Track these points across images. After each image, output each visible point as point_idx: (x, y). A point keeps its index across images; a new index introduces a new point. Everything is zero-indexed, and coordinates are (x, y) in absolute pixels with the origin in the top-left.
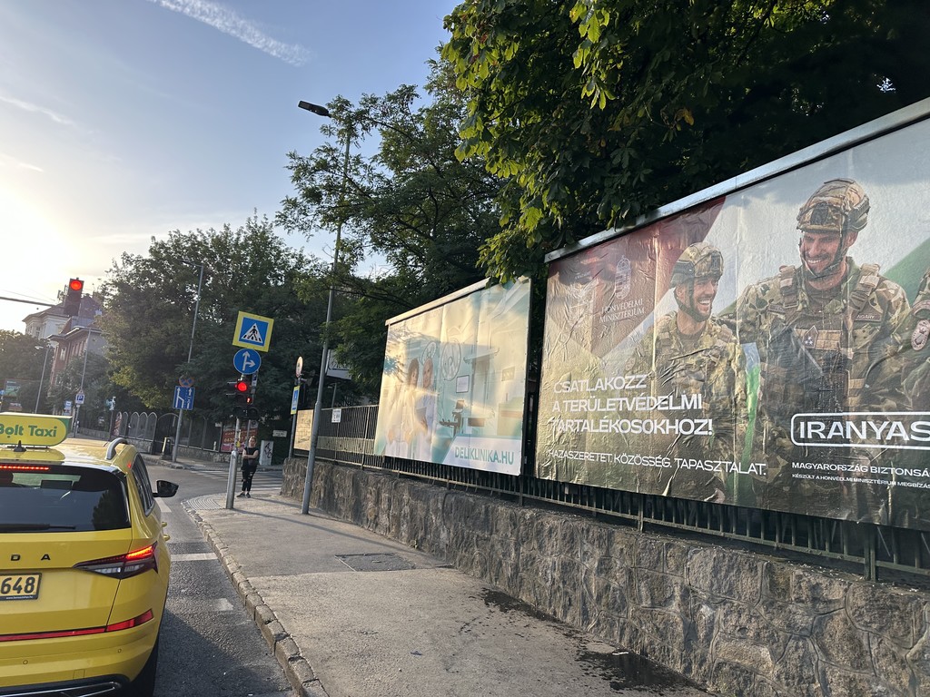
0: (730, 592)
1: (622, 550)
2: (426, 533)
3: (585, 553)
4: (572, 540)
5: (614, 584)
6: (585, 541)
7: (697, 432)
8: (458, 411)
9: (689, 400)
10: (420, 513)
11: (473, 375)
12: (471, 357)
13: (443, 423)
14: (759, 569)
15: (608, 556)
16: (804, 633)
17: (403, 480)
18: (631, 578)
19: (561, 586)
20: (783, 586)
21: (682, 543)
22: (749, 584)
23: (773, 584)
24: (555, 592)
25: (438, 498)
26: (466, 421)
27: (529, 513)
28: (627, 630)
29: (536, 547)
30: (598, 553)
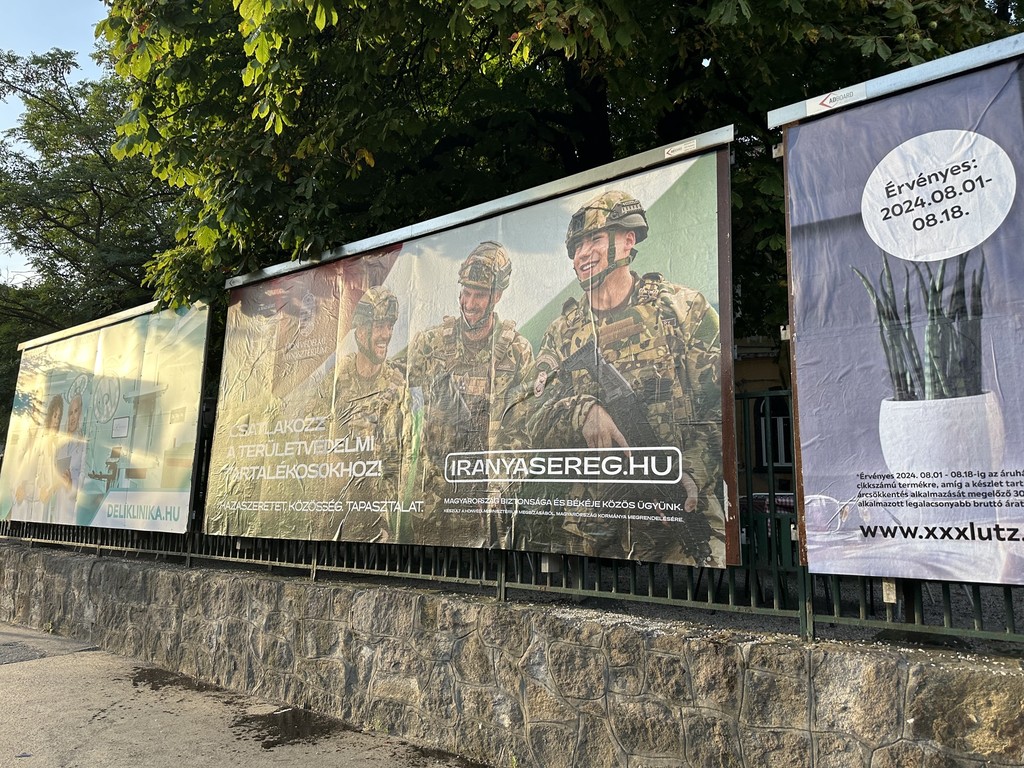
0: (388, 630)
1: (291, 602)
2: (65, 613)
3: (254, 611)
4: (241, 598)
5: (282, 639)
6: (254, 598)
7: (368, 474)
8: (113, 460)
9: (363, 442)
10: (59, 589)
11: (135, 417)
12: (132, 395)
13: (93, 476)
14: (413, 603)
15: (277, 610)
16: (446, 658)
17: (35, 549)
18: (298, 630)
19: (227, 650)
20: (431, 617)
21: (349, 588)
22: (404, 619)
23: (424, 616)
24: (220, 658)
25: (82, 568)
26: (123, 473)
27: (195, 575)
28: (293, 685)
29: (201, 612)
30: (267, 609)
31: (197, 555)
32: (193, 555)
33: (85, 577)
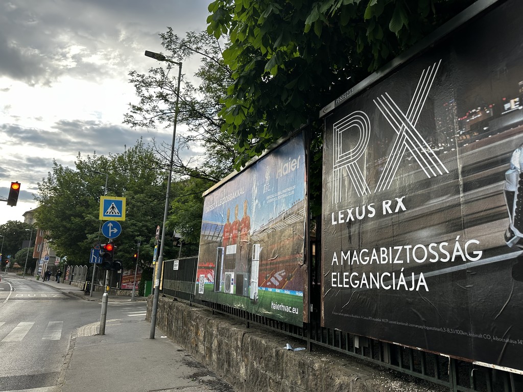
10: (224, 346)
25: (237, 336)
27: (318, 363)
31: (316, 342)
32: (312, 341)
33: (239, 343)
